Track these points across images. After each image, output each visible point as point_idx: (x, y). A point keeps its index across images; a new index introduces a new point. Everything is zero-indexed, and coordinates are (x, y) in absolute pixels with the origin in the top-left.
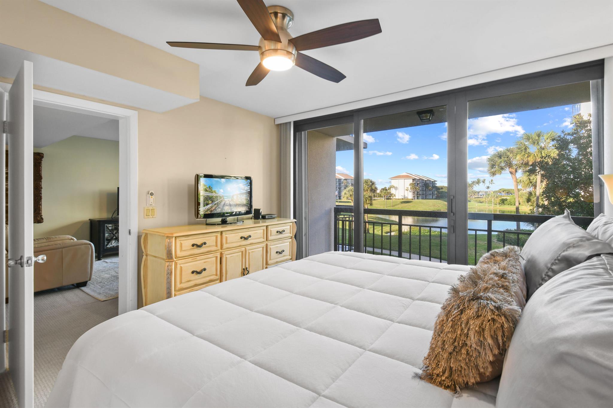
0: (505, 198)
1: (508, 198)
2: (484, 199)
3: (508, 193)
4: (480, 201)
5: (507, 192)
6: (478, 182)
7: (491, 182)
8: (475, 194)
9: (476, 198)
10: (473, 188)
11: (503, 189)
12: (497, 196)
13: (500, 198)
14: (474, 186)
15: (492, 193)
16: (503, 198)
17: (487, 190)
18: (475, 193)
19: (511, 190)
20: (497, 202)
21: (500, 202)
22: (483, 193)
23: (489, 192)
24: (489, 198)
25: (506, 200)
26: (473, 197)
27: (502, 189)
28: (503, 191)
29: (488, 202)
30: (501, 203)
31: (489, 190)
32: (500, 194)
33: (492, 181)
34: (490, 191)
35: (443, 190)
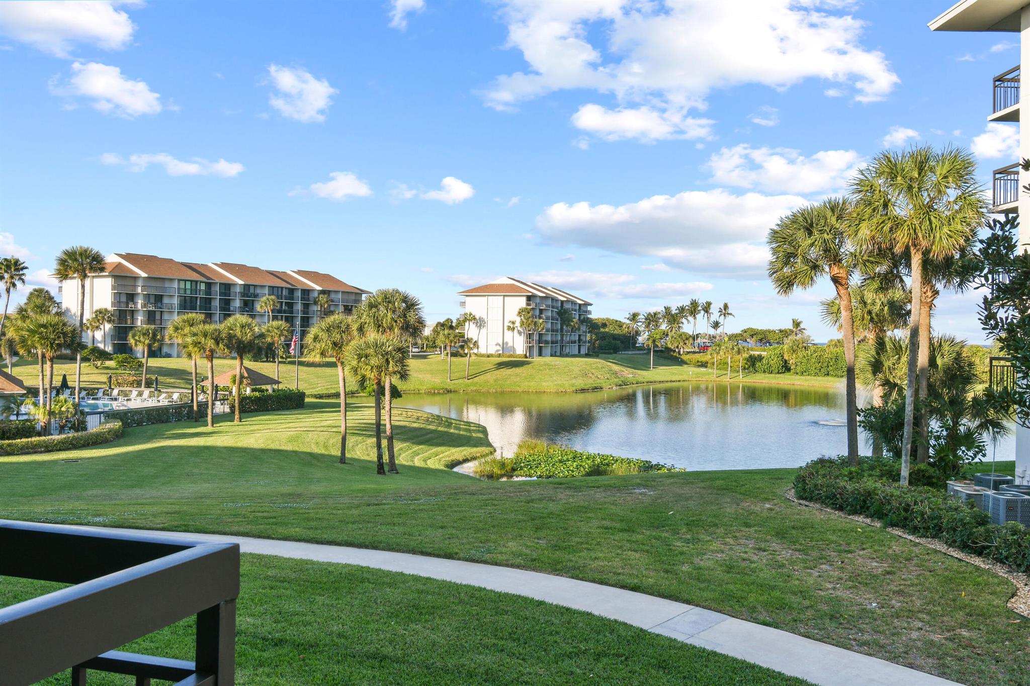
0: (756, 353)
1: (764, 354)
2: (710, 357)
3: (761, 340)
4: (698, 361)
5: (760, 337)
6: (694, 309)
7: (724, 311)
8: (687, 342)
9: (688, 353)
10: (681, 325)
11: (752, 329)
12: (739, 349)
13: (746, 355)
14: (684, 320)
15: (726, 339)
16: (752, 353)
17: (712, 332)
18: (687, 339)
19: (769, 331)
20: (738, 366)
21: (746, 364)
22: (705, 341)
23: (718, 338)
24: (722, 353)
25: (760, 358)
26: (682, 350)
27: (748, 329)
28: (752, 336)
29: (717, 366)
30: (747, 366)
31: (720, 330)
32: (745, 344)
33: (725, 309)
34: (720, 336)
35: (607, 330)
